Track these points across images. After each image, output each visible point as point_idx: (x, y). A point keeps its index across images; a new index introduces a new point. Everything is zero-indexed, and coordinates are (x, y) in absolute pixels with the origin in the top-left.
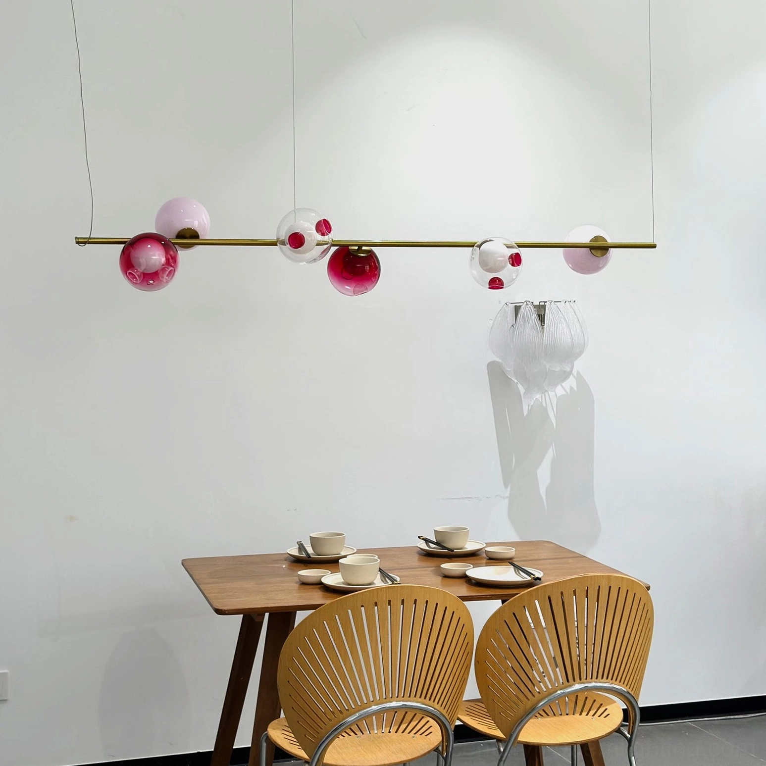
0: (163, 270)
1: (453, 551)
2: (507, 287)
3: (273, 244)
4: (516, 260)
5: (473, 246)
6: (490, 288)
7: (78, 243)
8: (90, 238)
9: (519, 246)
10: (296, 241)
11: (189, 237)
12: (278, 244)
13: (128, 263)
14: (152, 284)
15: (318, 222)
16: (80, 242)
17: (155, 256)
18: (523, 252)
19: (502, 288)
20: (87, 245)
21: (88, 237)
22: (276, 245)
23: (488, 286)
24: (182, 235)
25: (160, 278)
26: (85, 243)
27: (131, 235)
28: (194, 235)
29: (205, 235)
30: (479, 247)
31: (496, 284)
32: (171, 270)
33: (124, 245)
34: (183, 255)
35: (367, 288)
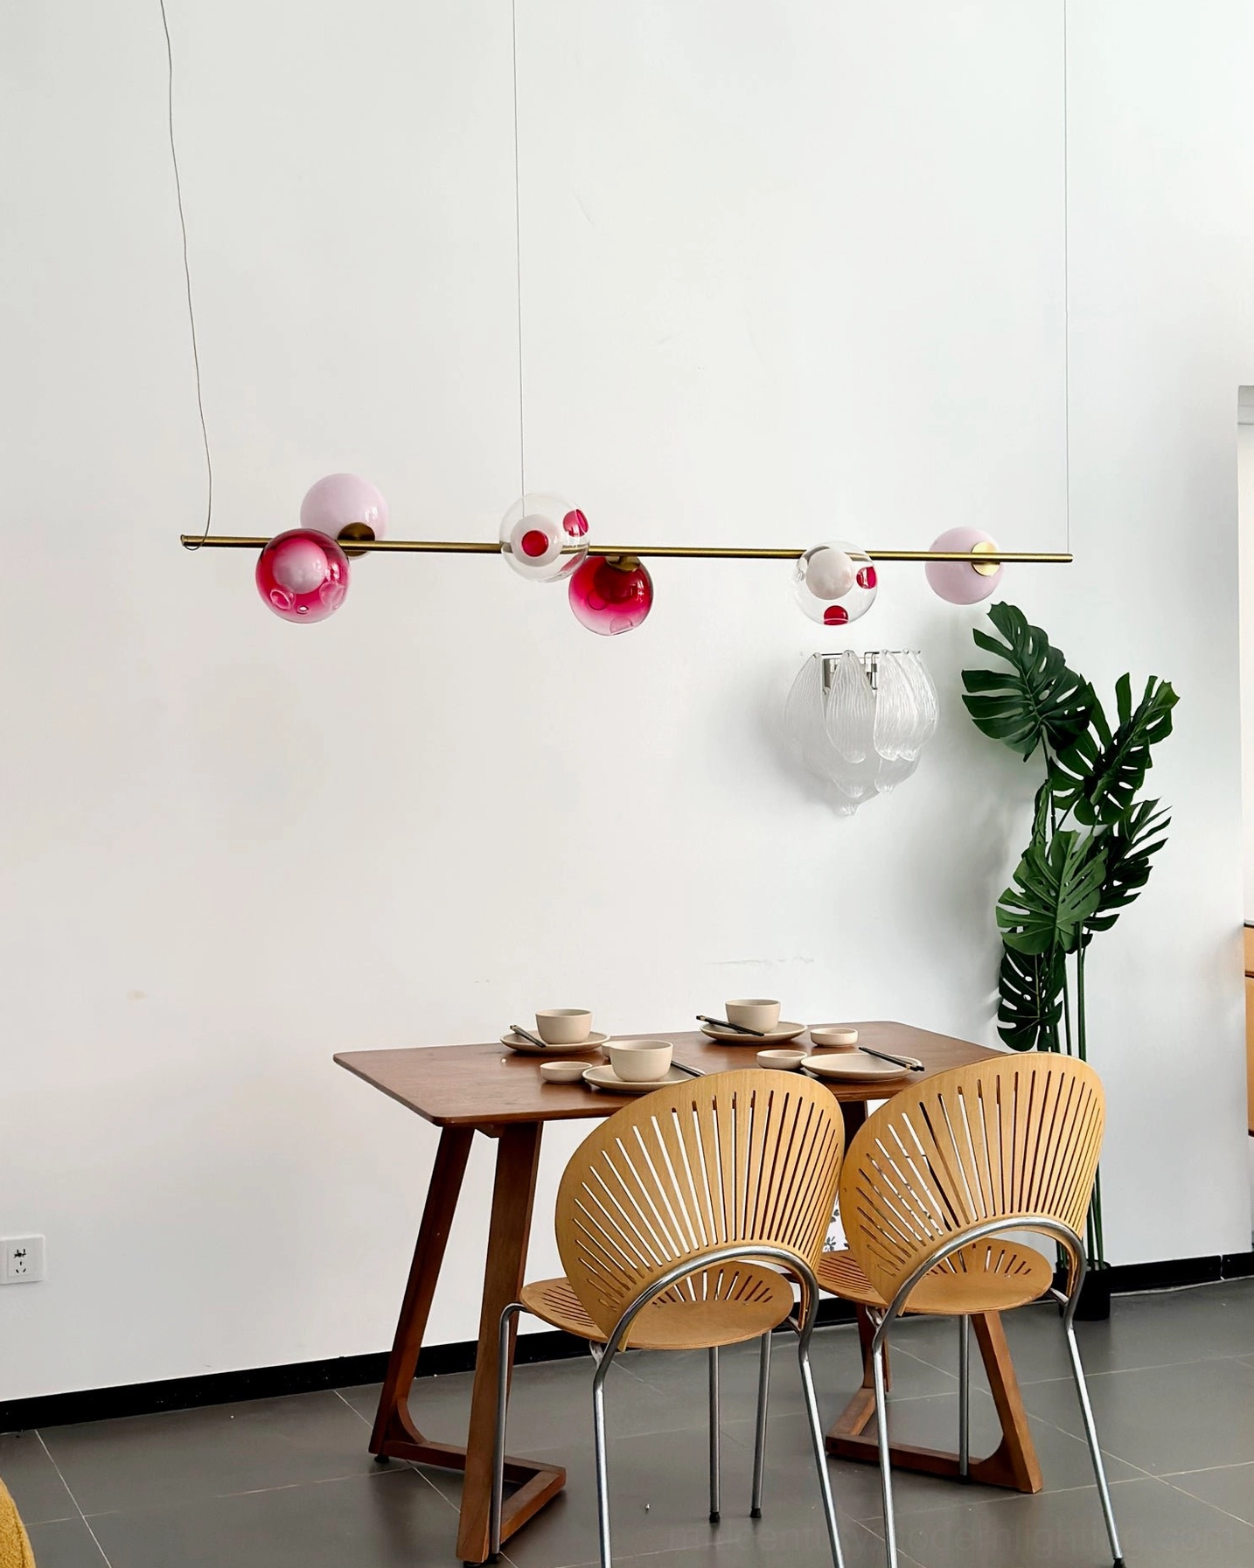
0: (329, 588)
1: (763, 1035)
2: (851, 621)
3: (495, 549)
4: (869, 579)
5: (798, 557)
6: (826, 623)
7: (186, 544)
8: (205, 537)
9: (873, 558)
10: (535, 544)
11: (359, 538)
12: (502, 551)
13: (269, 579)
14: (303, 613)
15: (568, 514)
16: (191, 543)
17: (311, 567)
18: (879, 566)
19: (845, 622)
20: (201, 548)
21: (204, 535)
22: (499, 552)
23: (823, 619)
24: (346, 534)
25: (323, 602)
26: (198, 545)
27: (272, 532)
28: (368, 535)
29: (383, 535)
30: (808, 558)
31: (835, 616)
32: (340, 590)
33: (261, 549)
34: (355, 565)
35: (631, 624)
